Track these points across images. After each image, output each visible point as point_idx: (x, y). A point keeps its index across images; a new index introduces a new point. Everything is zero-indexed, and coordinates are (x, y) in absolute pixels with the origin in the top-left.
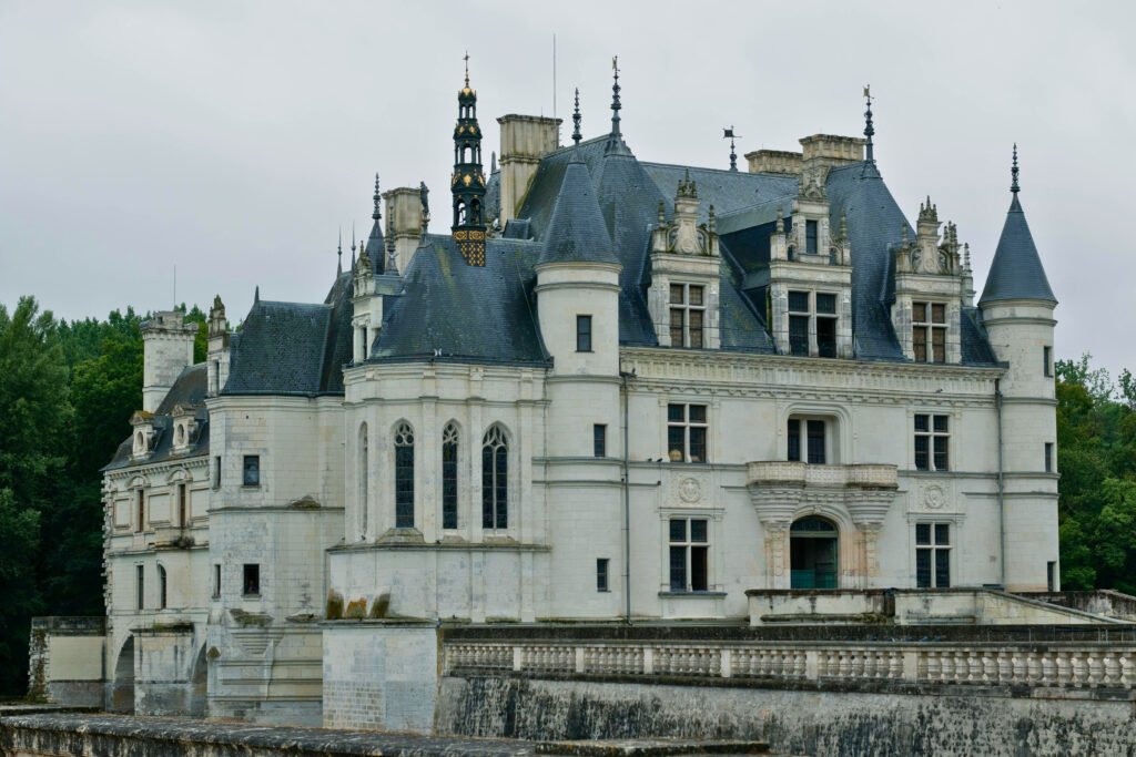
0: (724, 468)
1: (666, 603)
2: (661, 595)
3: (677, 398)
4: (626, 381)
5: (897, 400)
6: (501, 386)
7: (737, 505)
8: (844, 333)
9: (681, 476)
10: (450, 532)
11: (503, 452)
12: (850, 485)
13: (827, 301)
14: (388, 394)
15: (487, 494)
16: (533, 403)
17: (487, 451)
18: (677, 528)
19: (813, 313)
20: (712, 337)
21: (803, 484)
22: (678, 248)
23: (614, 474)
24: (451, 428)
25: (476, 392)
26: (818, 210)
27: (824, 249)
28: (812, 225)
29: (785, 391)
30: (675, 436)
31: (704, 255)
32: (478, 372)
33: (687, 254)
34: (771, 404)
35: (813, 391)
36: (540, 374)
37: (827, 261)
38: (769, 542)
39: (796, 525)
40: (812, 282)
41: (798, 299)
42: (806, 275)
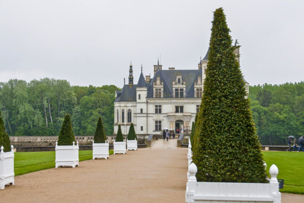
0: (163, 114)
1: (154, 132)
2: (153, 131)
3: (156, 104)
4: (147, 103)
5: (193, 103)
6: (129, 104)
7: (165, 119)
8: (184, 94)
9: (157, 115)
10: (123, 123)
11: (131, 113)
12: (183, 116)
13: (182, 90)
14: (121, 105)
15: (128, 118)
16: (134, 106)
17: (128, 113)
18: (156, 122)
19: (179, 92)
20: (162, 96)
21: (175, 116)
22: (156, 84)
23: (145, 115)
24: (123, 110)
25: (126, 105)
26: (180, 77)
27: (181, 83)
28: (179, 79)
29: (174, 103)
30: (156, 110)
31: (161, 85)
32: (126, 102)
33: (158, 85)
34: (172, 105)
35: (178, 103)
36: (135, 102)
37: (181, 84)
38: (170, 124)
39: (176, 121)
40: (178, 87)
41: (177, 90)
42: (178, 86)
